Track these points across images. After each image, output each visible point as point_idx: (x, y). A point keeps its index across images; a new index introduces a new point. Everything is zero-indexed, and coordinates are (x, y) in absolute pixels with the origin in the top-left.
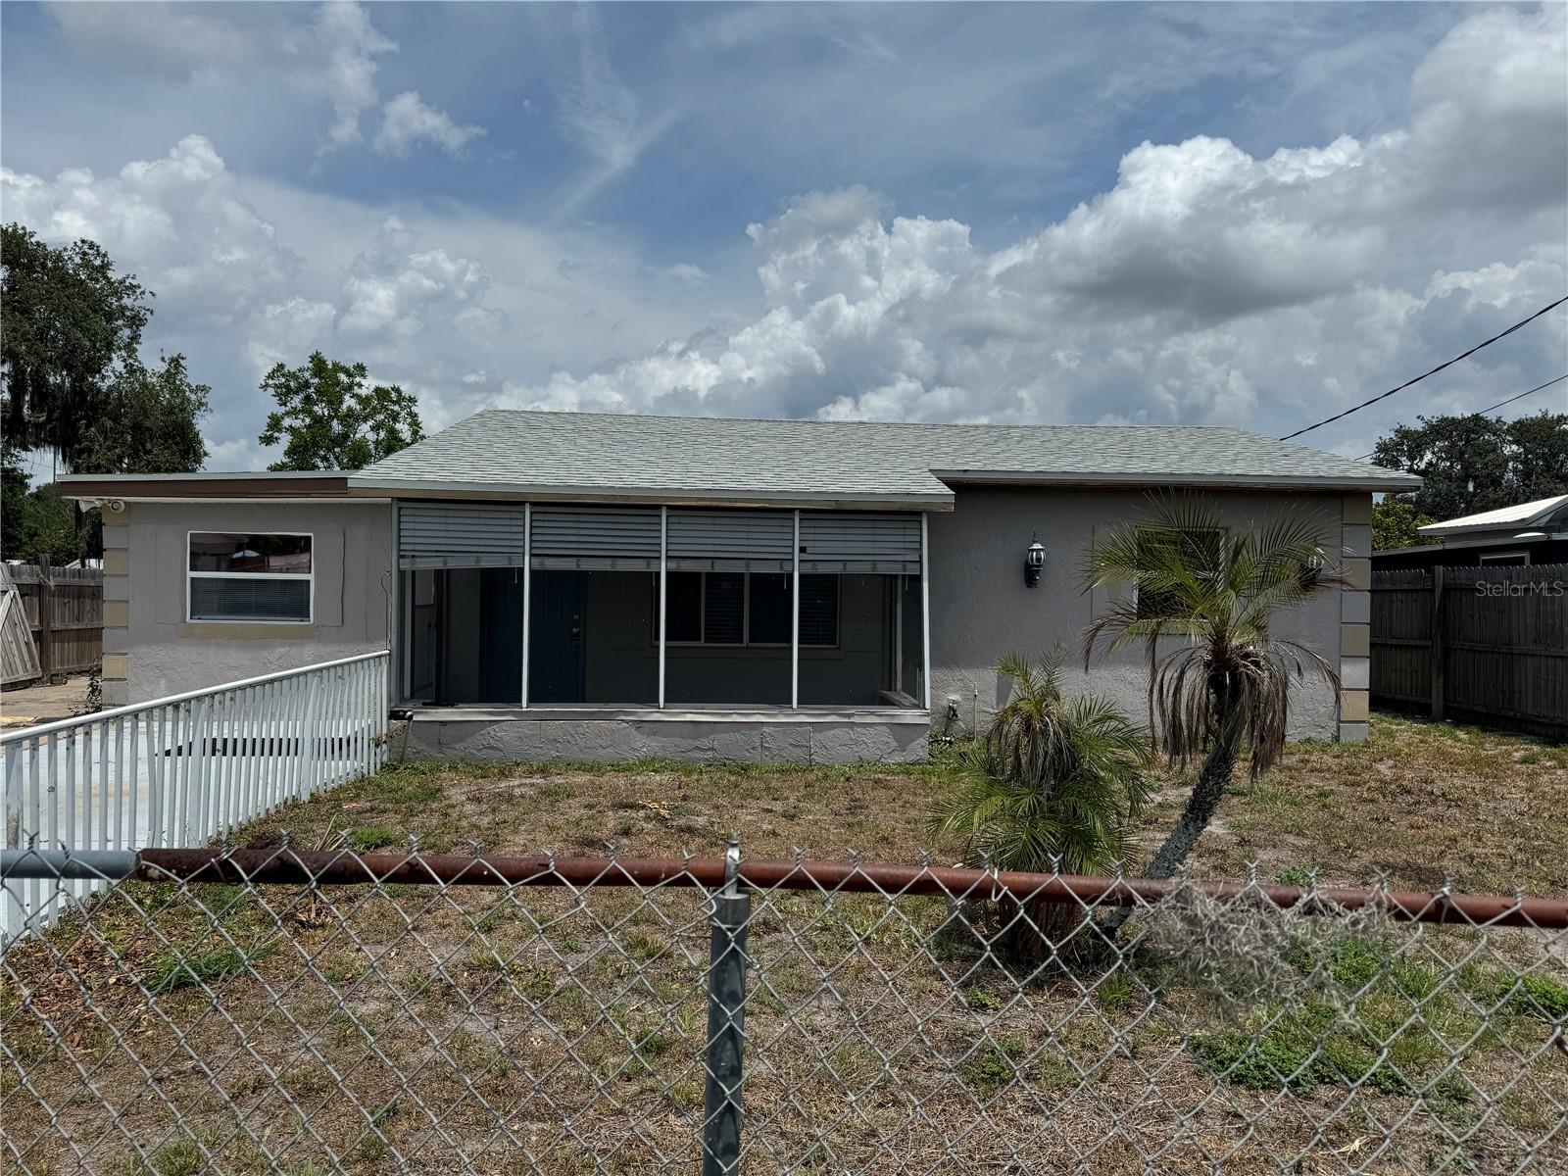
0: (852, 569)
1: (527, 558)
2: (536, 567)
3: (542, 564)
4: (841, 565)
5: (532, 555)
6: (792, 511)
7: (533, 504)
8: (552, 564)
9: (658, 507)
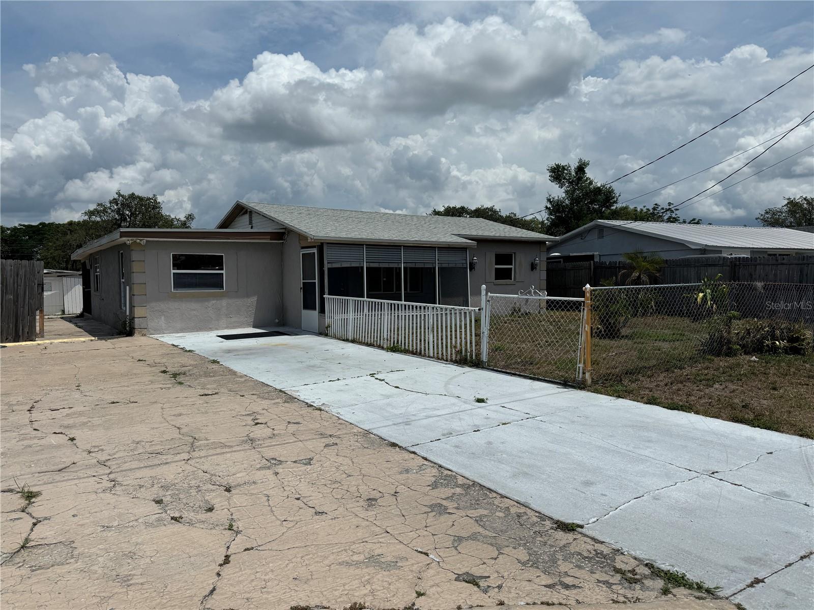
0: (451, 265)
1: (365, 263)
2: (368, 266)
3: (369, 265)
4: (447, 264)
5: (366, 262)
6: (435, 247)
7: (366, 245)
8: (372, 265)
9: (401, 246)
